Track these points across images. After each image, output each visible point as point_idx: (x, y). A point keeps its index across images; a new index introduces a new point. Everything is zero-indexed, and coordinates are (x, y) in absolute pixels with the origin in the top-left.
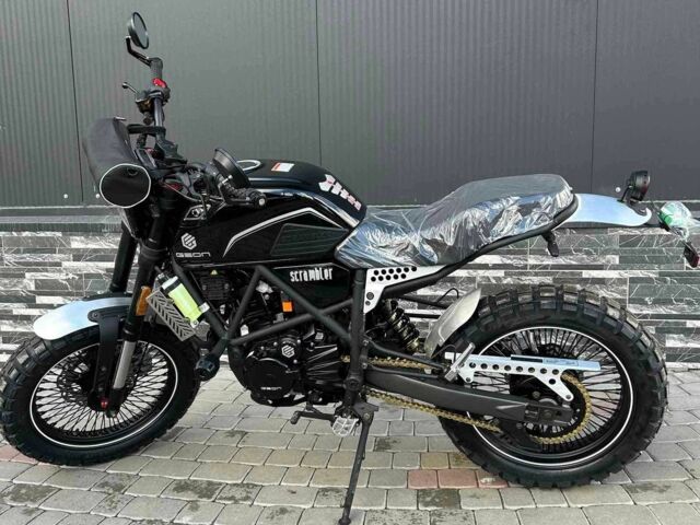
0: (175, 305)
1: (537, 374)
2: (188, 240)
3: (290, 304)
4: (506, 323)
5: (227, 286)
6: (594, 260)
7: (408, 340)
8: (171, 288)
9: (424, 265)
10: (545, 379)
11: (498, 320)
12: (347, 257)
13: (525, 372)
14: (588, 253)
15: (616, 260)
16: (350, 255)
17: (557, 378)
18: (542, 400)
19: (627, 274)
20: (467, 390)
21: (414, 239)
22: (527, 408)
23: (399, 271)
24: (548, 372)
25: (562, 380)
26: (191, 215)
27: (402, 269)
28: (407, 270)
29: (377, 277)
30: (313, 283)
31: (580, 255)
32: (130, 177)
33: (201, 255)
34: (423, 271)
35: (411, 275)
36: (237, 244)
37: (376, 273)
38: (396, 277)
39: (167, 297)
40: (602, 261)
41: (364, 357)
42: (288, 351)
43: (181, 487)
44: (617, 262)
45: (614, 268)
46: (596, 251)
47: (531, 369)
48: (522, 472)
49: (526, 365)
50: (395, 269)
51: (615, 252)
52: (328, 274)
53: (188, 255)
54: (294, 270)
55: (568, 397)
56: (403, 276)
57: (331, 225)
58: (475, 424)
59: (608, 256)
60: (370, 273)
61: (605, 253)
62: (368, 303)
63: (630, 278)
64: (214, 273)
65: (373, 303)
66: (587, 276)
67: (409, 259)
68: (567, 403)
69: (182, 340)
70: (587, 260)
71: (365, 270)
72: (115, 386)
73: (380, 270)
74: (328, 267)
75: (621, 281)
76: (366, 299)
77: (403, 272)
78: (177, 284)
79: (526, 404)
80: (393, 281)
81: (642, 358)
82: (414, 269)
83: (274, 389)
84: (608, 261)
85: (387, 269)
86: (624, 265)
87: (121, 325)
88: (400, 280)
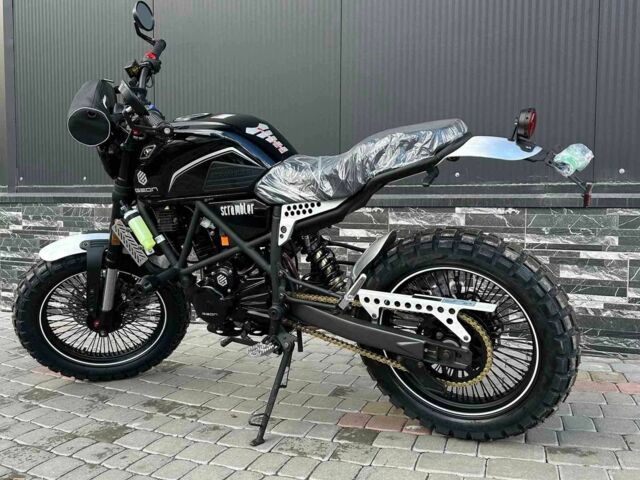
0: (133, 234)
1: (435, 312)
2: (142, 177)
3: (227, 238)
4: (408, 262)
5: (175, 219)
6: (593, 240)
7: (331, 277)
8: (130, 218)
9: (325, 200)
10: (442, 318)
11: (402, 259)
12: (264, 193)
13: (424, 310)
14: (586, 234)
15: (616, 241)
16: (267, 191)
17: (454, 317)
18: (445, 342)
19: (627, 256)
20: (374, 326)
21: (316, 175)
22: (426, 346)
23: (307, 206)
24: (445, 310)
25: (459, 319)
26: (144, 155)
27: (309, 204)
28: (313, 205)
29: (289, 212)
30: (239, 217)
31: (578, 235)
32: (90, 119)
33: (151, 190)
34: (326, 206)
35: (316, 210)
36: (178, 180)
37: (289, 208)
38: (304, 212)
39: (128, 226)
40: (600, 242)
41: (282, 288)
42: (222, 281)
43: (150, 403)
44: (617, 244)
45: (613, 249)
46: (594, 231)
47: (429, 308)
48: (437, 418)
49: (424, 303)
50: (303, 204)
51: (614, 233)
52: (250, 209)
53: (143, 190)
54: (223, 205)
55: (466, 338)
56: (310, 211)
57: (251, 164)
58: (392, 365)
59: (607, 237)
60: (284, 209)
61: (604, 233)
62: (282, 236)
63: (631, 260)
64: (167, 208)
65: (286, 236)
66: (585, 257)
67: (312, 194)
68: (465, 344)
69: (139, 265)
70: (585, 241)
71: (281, 205)
72: (104, 309)
73: (292, 205)
74: (250, 203)
75: (621, 263)
76: (280, 233)
77: (310, 207)
78: (135, 215)
79: (423, 342)
80: (302, 216)
81: (540, 303)
82: (319, 205)
83: (213, 314)
84: (607, 242)
85: (297, 205)
86: (624, 247)
87: (105, 254)
88: (308, 215)
